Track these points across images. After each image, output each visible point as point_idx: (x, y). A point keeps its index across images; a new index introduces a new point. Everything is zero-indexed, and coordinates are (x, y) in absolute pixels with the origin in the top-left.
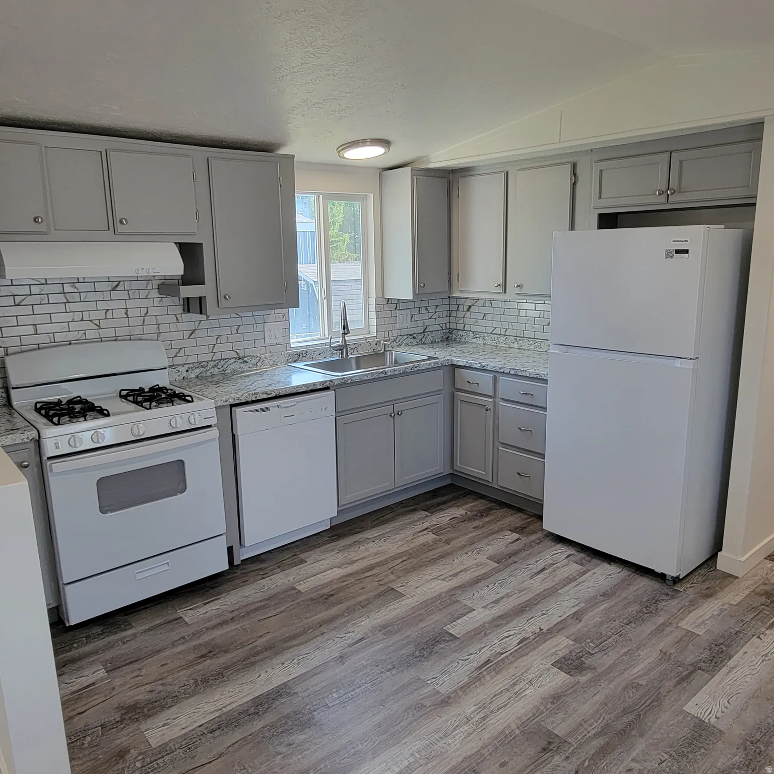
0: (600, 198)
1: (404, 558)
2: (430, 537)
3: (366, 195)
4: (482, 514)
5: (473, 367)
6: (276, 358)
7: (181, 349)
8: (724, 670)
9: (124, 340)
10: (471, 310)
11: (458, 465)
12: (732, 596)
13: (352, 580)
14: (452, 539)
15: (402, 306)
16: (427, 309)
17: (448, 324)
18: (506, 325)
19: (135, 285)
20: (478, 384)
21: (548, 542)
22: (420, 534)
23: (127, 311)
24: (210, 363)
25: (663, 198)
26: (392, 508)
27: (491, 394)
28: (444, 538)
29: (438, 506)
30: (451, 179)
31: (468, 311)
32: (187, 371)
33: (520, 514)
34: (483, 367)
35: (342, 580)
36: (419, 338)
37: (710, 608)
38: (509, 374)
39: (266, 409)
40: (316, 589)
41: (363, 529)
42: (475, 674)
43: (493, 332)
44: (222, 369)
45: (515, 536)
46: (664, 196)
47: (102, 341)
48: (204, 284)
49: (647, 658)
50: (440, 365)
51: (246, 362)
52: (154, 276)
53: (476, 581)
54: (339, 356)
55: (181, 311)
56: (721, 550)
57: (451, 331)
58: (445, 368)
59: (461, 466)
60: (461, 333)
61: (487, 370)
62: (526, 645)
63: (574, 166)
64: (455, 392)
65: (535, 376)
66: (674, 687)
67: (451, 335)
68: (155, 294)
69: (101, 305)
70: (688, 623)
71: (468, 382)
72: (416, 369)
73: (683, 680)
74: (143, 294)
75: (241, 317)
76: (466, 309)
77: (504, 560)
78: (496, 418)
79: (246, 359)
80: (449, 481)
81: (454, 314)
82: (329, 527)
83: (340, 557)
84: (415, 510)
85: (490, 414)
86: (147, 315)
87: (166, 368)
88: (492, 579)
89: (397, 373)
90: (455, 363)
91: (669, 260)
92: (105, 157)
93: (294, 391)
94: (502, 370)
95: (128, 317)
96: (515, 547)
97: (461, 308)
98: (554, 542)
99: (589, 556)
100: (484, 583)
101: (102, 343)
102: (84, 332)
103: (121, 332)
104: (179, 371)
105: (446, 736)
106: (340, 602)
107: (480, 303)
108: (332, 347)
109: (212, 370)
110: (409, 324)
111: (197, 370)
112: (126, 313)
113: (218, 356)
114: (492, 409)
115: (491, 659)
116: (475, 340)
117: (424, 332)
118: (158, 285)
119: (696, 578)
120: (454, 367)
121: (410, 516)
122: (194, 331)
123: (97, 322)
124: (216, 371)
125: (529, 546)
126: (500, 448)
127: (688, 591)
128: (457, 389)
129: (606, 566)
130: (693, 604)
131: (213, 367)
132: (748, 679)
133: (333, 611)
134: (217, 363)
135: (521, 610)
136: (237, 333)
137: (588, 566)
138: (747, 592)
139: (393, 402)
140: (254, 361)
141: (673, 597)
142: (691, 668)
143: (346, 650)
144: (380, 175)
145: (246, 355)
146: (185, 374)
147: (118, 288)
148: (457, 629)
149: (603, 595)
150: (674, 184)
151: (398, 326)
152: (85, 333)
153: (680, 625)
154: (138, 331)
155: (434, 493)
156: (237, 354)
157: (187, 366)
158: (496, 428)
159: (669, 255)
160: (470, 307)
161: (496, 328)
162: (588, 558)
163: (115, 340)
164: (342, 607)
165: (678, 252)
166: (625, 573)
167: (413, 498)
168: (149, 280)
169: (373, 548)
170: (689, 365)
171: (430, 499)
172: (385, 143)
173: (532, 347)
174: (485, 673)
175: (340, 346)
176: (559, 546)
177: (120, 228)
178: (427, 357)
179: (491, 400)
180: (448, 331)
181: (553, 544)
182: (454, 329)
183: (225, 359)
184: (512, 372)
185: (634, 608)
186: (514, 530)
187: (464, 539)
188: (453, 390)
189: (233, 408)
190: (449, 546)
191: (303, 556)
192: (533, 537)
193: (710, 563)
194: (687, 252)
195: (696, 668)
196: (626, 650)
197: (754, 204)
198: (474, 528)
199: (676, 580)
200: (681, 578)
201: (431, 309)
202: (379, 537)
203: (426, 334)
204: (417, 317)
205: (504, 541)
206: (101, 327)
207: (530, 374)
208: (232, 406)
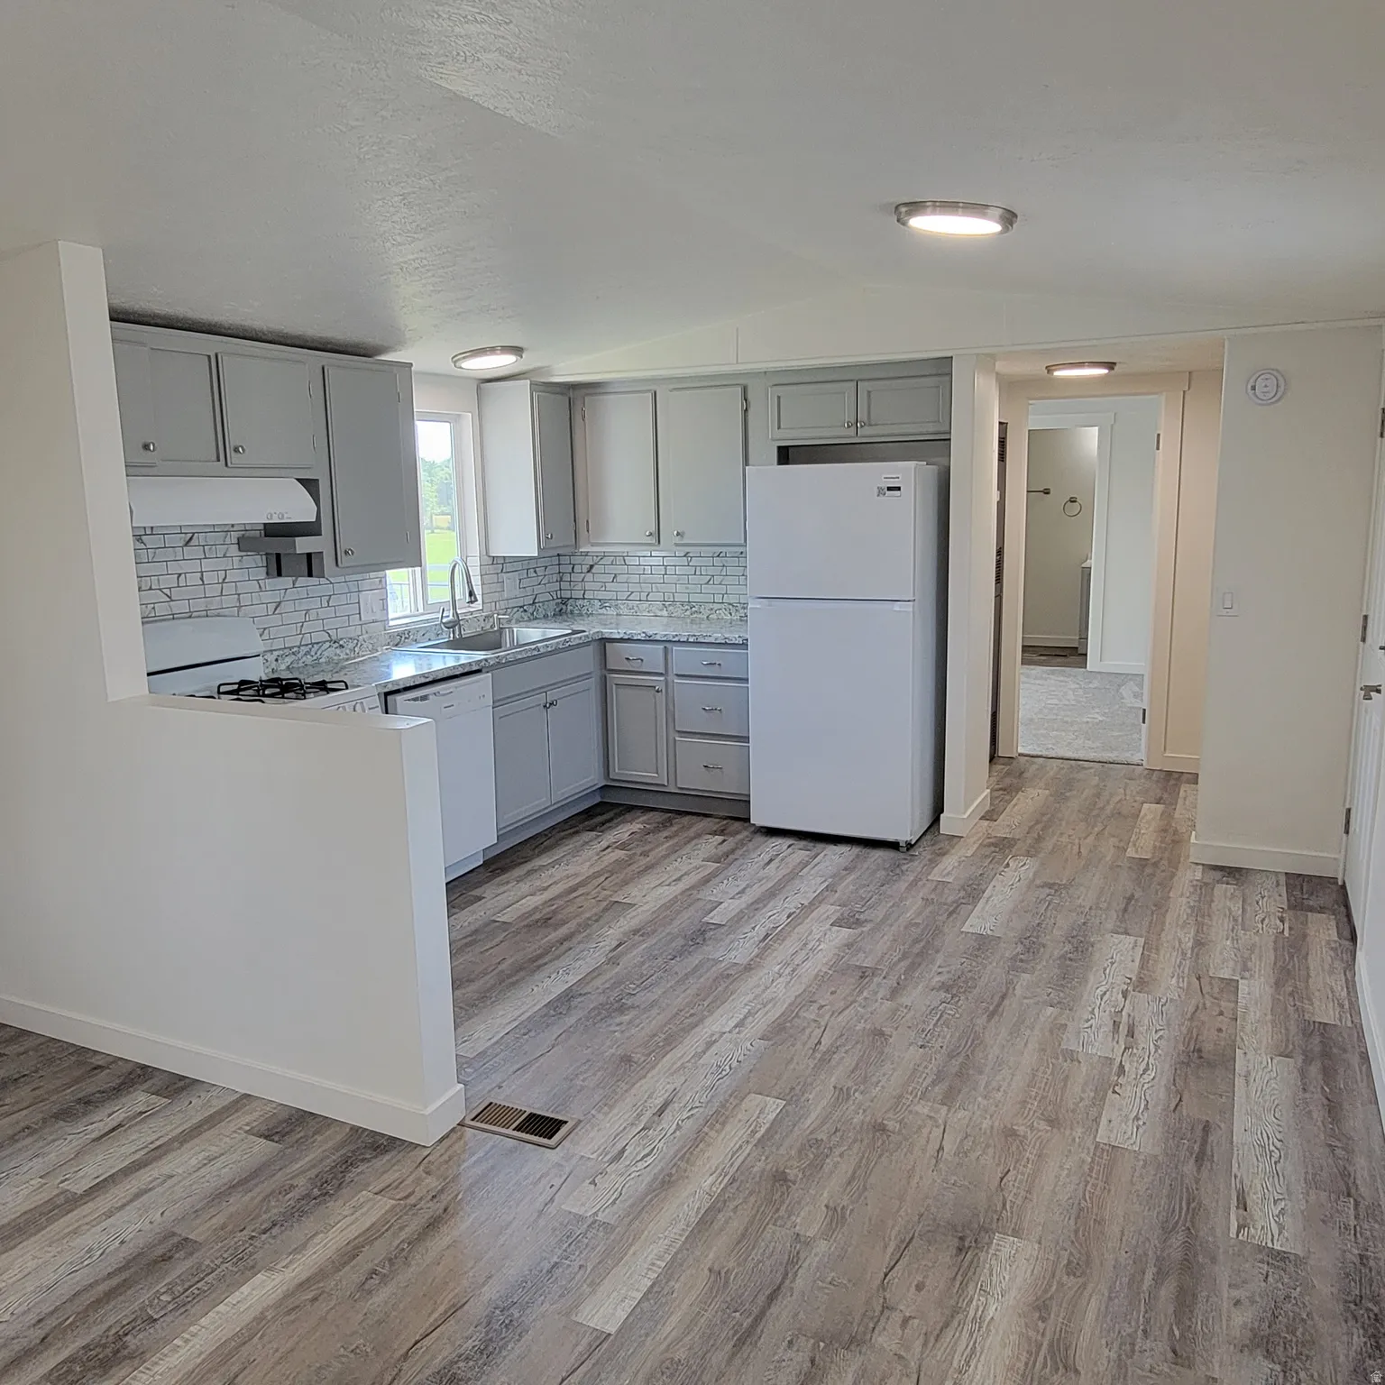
0: (779, 428)
1: (606, 875)
2: (621, 854)
3: (459, 415)
4: (665, 825)
5: (635, 638)
6: (375, 640)
7: (265, 629)
8: (982, 901)
9: (199, 617)
10: (593, 571)
11: (616, 771)
12: (966, 850)
13: (561, 902)
14: (650, 851)
15: (508, 567)
16: (535, 572)
17: (559, 592)
18: (647, 588)
19: (212, 538)
20: (642, 660)
21: (759, 839)
22: (604, 853)
23: (202, 575)
24: (302, 648)
25: (852, 431)
26: (546, 835)
27: (662, 671)
28: (639, 851)
29: (603, 824)
30: (572, 397)
31: (588, 572)
32: (277, 660)
33: (709, 819)
34: (650, 637)
35: (550, 903)
36: (530, 612)
37: (949, 862)
38: (687, 642)
39: (424, 698)
40: (523, 917)
41: (527, 860)
42: (762, 945)
43: (629, 598)
44: (315, 658)
45: (720, 838)
46: (854, 428)
47: (173, 618)
48: (321, 535)
49: (913, 906)
50: (590, 639)
51: (342, 646)
52: (233, 526)
53: (706, 881)
54: (450, 637)
55: (264, 576)
56: (942, 811)
57: (564, 601)
58: (593, 643)
59: (621, 772)
60: (580, 602)
61: (656, 641)
62: (795, 918)
63: (745, 390)
64: (608, 675)
65: (723, 642)
66: (947, 918)
67: (564, 607)
68: (234, 550)
69: (174, 568)
70: (935, 875)
71: (627, 659)
72: (567, 645)
73: (951, 914)
74: (221, 550)
75: (331, 583)
76: (585, 570)
77: (724, 859)
78: (670, 702)
79: (341, 643)
80: (598, 799)
81: (567, 577)
82: (482, 862)
83: (525, 887)
84: (576, 833)
85: (661, 697)
86: (226, 581)
87: (259, 655)
88: (722, 876)
89: (549, 649)
90: (606, 636)
91: (882, 498)
92: (214, 362)
93: (451, 674)
94: (676, 639)
95: (203, 584)
96: (726, 847)
97: (577, 569)
98: (766, 836)
99: (811, 842)
100: (715, 881)
101: (175, 621)
102: (152, 605)
103: (199, 605)
104: (267, 661)
105: (767, 988)
106: (564, 923)
107: (607, 561)
108: (444, 623)
109: (304, 658)
110: (517, 592)
111: (287, 659)
112: (202, 579)
113: (307, 640)
114: (664, 691)
115: (770, 932)
116: (603, 611)
117: (534, 603)
118: (238, 539)
119: (924, 842)
120: (604, 641)
121: (576, 838)
122: (280, 603)
123: (167, 591)
124: (309, 659)
125: (742, 844)
126: (677, 739)
127: (923, 852)
128: (609, 670)
129: (832, 847)
130: (933, 863)
131: (305, 654)
132: (1005, 903)
133: (563, 931)
134: (310, 649)
135: (772, 894)
136: (328, 606)
137: (815, 851)
138: (976, 846)
139: (542, 689)
140: (351, 645)
141: (911, 861)
142: (955, 905)
143: (610, 955)
144: (478, 388)
145: (339, 637)
146: (274, 665)
147: (191, 543)
148: (715, 917)
149: (846, 869)
150: (862, 416)
151: (506, 595)
152: (154, 608)
153: (929, 878)
154: (215, 604)
155: (588, 814)
156: (330, 636)
157: (276, 653)
158: (670, 716)
159: (881, 492)
160: (592, 566)
161: (632, 592)
162: (812, 844)
163: (190, 617)
164: (572, 925)
165: (890, 489)
166: (856, 850)
167: (565, 821)
168: (227, 529)
169: (558, 872)
170: (909, 607)
171: (586, 820)
172: (517, 350)
173: (688, 613)
174: (770, 943)
175: (450, 622)
176: (773, 839)
177: (234, 458)
178: (570, 631)
179: (662, 678)
180: (560, 601)
181: (766, 839)
182: (569, 599)
183: (318, 643)
184: (691, 640)
185: (881, 874)
186: (714, 833)
187: (662, 850)
188: (604, 672)
189: (389, 697)
190: (648, 859)
191: (477, 892)
192: (739, 837)
193: (932, 829)
194: (899, 489)
195: (958, 904)
196: (891, 904)
197: (950, 440)
198: (666, 838)
199: (910, 846)
200: (913, 843)
201: (540, 571)
202: (558, 862)
203: (537, 605)
204: (525, 583)
205: (711, 844)
206: (173, 598)
207: (716, 639)
208: (387, 694)
